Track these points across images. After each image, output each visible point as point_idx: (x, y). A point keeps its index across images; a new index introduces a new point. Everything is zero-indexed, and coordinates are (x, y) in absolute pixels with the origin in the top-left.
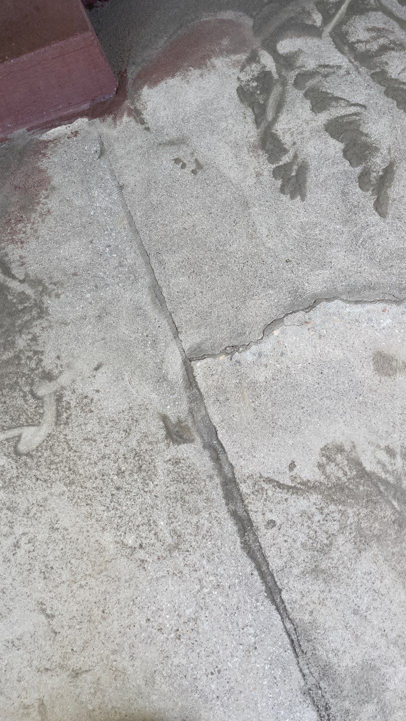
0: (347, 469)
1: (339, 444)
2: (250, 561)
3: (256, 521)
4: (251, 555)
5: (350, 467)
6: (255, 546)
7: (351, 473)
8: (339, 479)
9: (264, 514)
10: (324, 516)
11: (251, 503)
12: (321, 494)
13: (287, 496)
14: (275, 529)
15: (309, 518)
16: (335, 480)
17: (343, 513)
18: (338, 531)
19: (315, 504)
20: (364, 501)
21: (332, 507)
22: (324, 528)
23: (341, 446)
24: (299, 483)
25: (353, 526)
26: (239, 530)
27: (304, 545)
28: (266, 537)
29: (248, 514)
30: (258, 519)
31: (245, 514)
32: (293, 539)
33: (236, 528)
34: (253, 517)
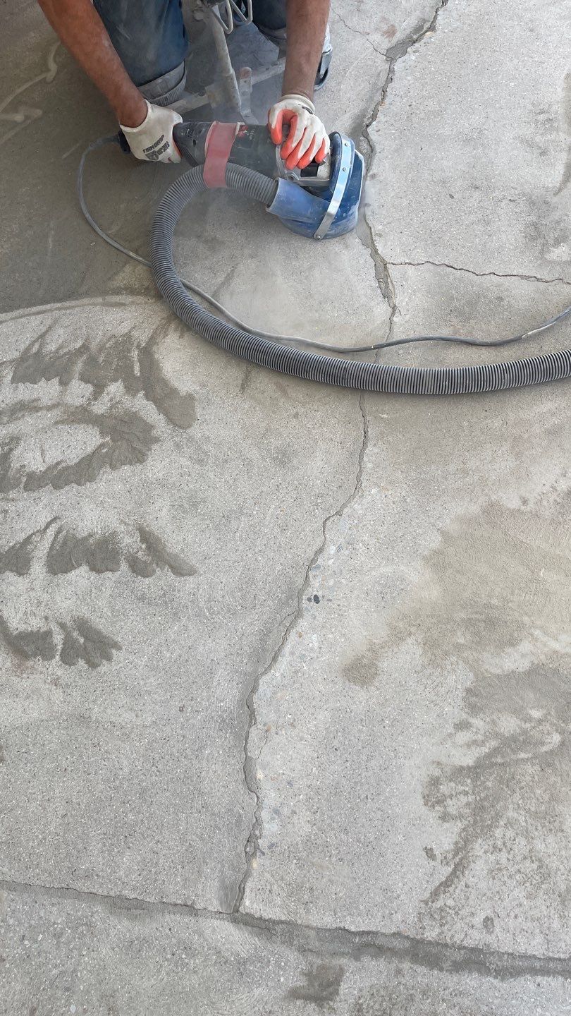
0: (461, 788)
1: (427, 779)
2: (522, 979)
3: (477, 943)
4: (516, 972)
5: (460, 782)
6: (507, 963)
7: (467, 785)
8: (468, 804)
9: (473, 926)
10: (504, 849)
11: (453, 936)
12: (477, 838)
13: (463, 883)
14: (496, 921)
15: (500, 869)
16: (468, 811)
17: (509, 824)
18: (529, 842)
19: (486, 852)
20: (506, 789)
21: (498, 833)
22: (518, 858)
23: (432, 779)
24: (454, 858)
25: (530, 821)
26: (479, 971)
27: (529, 896)
28: (502, 940)
29: (464, 948)
30: (476, 938)
31: (462, 952)
32: (517, 905)
33: (475, 975)
34: (469, 943)
